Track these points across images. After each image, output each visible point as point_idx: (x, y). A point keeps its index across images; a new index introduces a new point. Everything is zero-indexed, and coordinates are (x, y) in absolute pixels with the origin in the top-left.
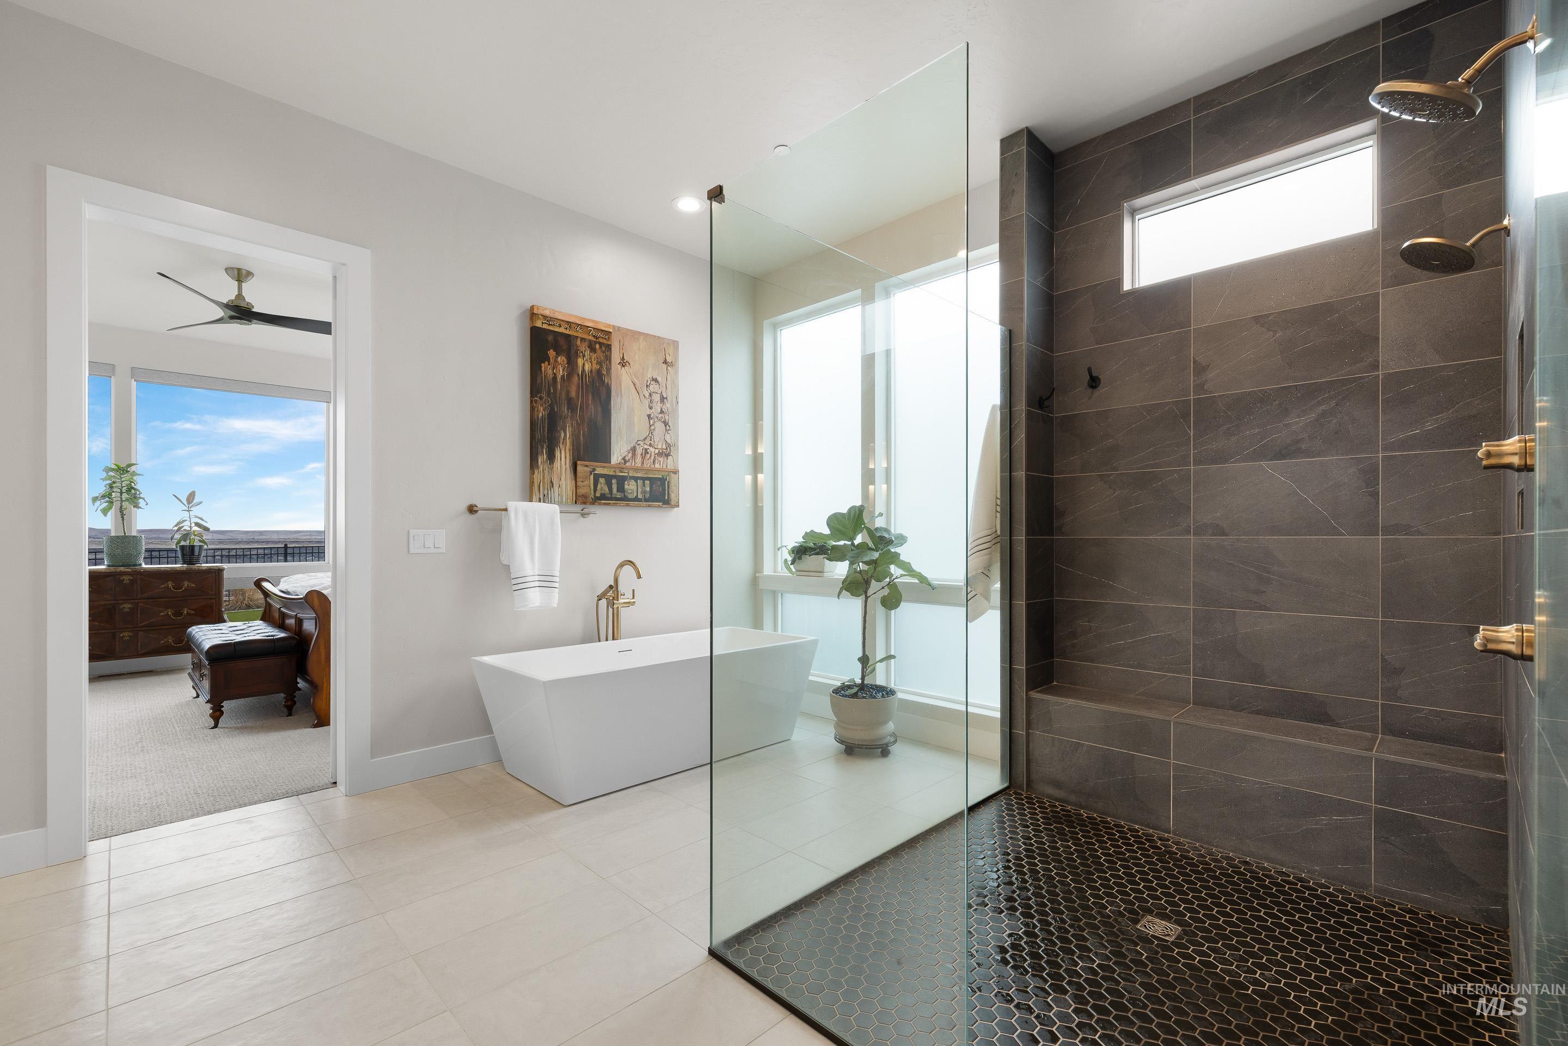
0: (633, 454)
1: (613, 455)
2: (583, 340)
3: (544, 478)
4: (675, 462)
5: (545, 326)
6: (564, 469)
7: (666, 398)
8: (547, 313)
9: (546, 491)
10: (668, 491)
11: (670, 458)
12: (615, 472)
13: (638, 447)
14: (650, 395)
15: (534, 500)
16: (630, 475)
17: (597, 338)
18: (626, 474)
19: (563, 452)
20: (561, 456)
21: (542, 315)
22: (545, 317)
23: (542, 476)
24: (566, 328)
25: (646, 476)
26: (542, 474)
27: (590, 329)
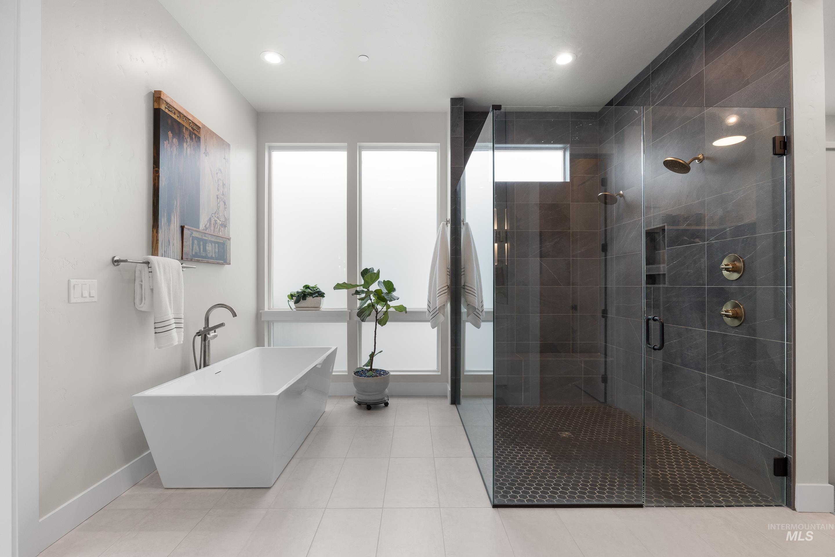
0: (210, 224)
1: (201, 223)
2: (186, 128)
3: (165, 237)
4: (229, 232)
5: (167, 111)
6: (176, 231)
7: (225, 184)
8: (168, 100)
9: (166, 247)
10: (226, 254)
11: (226, 228)
12: (202, 236)
13: (212, 218)
14: (218, 181)
15: (159, 255)
16: (209, 239)
17: (194, 130)
18: (207, 238)
19: (175, 217)
20: (174, 220)
21: (165, 101)
22: (167, 103)
23: (163, 235)
24: (178, 117)
25: (216, 240)
26: (164, 233)
27: (190, 121)
